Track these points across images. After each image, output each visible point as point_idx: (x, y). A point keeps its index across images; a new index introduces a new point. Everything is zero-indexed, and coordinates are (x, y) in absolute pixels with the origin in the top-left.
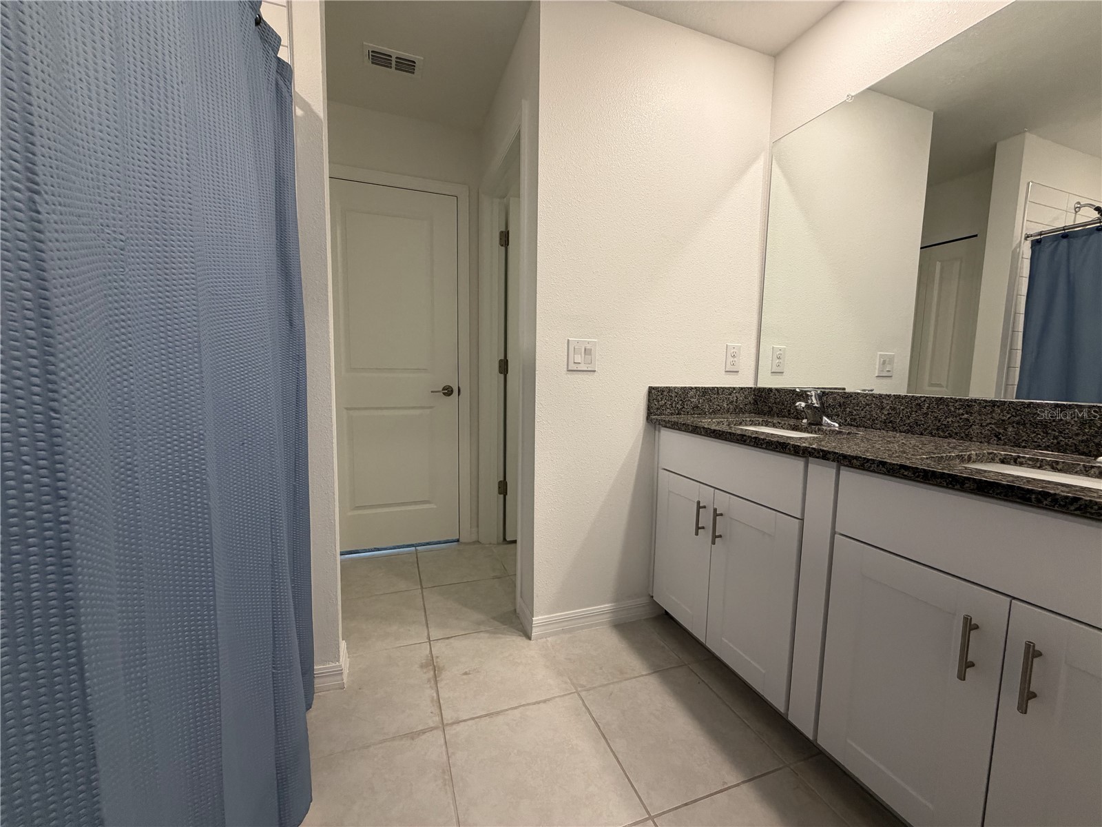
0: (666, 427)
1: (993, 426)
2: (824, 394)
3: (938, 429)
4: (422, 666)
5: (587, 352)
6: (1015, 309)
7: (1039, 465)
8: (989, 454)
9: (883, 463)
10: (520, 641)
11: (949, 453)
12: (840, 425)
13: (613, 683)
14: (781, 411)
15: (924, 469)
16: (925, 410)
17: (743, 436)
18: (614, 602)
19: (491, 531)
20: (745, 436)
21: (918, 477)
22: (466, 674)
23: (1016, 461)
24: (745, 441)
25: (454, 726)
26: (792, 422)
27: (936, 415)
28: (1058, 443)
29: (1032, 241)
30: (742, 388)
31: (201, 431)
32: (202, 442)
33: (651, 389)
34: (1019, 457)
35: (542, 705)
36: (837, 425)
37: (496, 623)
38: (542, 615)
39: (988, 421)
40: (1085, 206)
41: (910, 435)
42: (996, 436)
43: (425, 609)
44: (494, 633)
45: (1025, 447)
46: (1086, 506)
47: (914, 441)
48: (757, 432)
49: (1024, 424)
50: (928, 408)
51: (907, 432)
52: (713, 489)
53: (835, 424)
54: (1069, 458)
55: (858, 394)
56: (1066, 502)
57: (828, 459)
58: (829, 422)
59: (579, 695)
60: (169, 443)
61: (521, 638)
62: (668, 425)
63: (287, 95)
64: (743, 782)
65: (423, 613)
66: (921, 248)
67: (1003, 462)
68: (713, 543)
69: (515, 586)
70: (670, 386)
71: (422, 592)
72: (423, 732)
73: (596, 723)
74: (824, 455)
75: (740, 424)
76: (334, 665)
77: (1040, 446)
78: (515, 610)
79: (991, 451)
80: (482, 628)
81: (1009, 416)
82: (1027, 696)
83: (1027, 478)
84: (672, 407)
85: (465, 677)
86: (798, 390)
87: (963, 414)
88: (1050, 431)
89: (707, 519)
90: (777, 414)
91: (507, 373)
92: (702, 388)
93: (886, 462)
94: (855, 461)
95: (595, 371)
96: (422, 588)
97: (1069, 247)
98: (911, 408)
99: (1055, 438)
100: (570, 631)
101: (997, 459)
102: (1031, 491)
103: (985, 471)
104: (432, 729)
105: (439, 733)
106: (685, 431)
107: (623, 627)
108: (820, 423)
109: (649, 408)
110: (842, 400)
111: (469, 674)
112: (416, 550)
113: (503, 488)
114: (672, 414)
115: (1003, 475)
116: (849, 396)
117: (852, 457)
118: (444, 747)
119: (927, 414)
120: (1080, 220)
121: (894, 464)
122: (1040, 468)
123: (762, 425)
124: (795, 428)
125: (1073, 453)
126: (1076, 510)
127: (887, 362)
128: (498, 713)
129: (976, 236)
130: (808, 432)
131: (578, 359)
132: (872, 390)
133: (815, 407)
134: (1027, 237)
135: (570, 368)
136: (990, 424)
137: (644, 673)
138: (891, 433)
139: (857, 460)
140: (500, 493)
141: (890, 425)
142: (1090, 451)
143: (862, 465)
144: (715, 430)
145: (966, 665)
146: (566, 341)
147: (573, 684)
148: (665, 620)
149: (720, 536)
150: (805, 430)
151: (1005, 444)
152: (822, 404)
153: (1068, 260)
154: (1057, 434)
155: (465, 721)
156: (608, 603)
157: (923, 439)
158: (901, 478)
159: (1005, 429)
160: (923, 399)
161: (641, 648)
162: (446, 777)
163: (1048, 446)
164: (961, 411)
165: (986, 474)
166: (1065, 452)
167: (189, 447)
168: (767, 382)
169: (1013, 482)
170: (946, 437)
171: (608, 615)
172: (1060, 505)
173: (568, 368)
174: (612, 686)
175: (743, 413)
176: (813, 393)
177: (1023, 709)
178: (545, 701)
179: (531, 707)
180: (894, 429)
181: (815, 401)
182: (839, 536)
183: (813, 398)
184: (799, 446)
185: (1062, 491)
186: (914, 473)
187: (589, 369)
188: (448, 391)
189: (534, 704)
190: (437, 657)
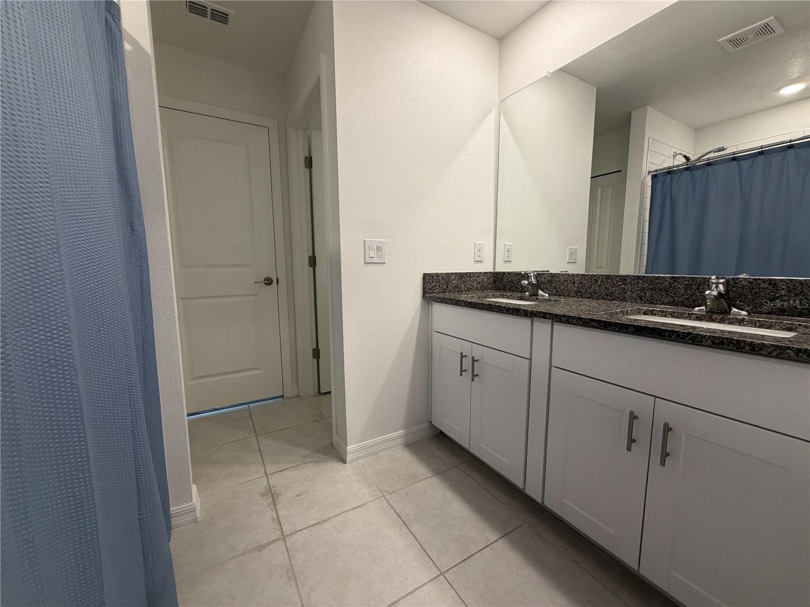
0: (437, 302)
1: (638, 292)
2: (538, 275)
3: (607, 295)
4: (262, 495)
5: (379, 249)
6: (643, 219)
7: (664, 314)
8: (637, 309)
9: (580, 319)
10: (338, 465)
11: (616, 309)
12: (549, 296)
13: (408, 486)
14: (511, 287)
15: (605, 321)
16: (599, 283)
17: (490, 305)
18: (404, 429)
19: (309, 386)
20: (492, 305)
21: (601, 326)
22: (298, 495)
23: (652, 313)
24: (492, 308)
25: (294, 536)
26: (519, 294)
27: (606, 286)
28: (674, 301)
29: (652, 175)
30: (485, 273)
31: (66, 322)
32: (66, 330)
33: (425, 275)
34: (654, 310)
35: (359, 509)
36: (547, 295)
37: (319, 455)
38: (353, 444)
39: (636, 289)
40: (679, 154)
41: (591, 300)
42: (640, 298)
43: (260, 451)
44: (317, 462)
45: (656, 304)
46: (695, 337)
47: (594, 303)
48: (499, 302)
49: (655, 290)
50: (601, 282)
51: (589, 298)
52: (471, 343)
53: (546, 294)
54: (680, 309)
55: (559, 274)
56: (684, 336)
57: (546, 318)
58: (543, 293)
59: (385, 498)
60: (35, 333)
61: (338, 463)
62: (438, 300)
63: (117, 31)
64: (500, 538)
65: (259, 455)
66: (591, 178)
67: (645, 314)
68: (473, 380)
69: (331, 426)
70: (438, 272)
71: (257, 439)
72: (268, 544)
73: (399, 515)
74: (544, 316)
75: (486, 297)
76: (188, 504)
77: (664, 303)
78: (332, 443)
79: (638, 307)
80: (308, 460)
81: (647, 285)
82: (665, 455)
83: (661, 323)
84: (440, 287)
85: (298, 498)
86: (523, 273)
87: (621, 285)
88: (669, 294)
89: (467, 364)
90: (509, 289)
91: (316, 266)
92: (460, 273)
93: (582, 318)
94: (563, 318)
95: (385, 263)
96: (256, 435)
97: (671, 179)
98: (591, 282)
99: (672, 297)
100: (375, 453)
101: (642, 312)
102: (665, 331)
103: (638, 320)
104: (275, 541)
105: (281, 543)
106: (450, 304)
107: (412, 445)
108: (537, 295)
109: (424, 288)
110: (550, 279)
111: (301, 495)
112: (249, 407)
113: (316, 353)
114: (440, 292)
115: (649, 321)
116: (553, 276)
117: (561, 315)
118: (286, 553)
119: (600, 285)
120: (676, 163)
121: (587, 319)
122: (665, 316)
123: (500, 298)
124: (521, 299)
125: (681, 306)
126: (689, 340)
127: (573, 253)
128: (326, 521)
129: (621, 171)
130: (530, 301)
131: (372, 254)
132: (567, 272)
133: (534, 284)
134: (649, 172)
135: (366, 261)
136: (637, 290)
137: (429, 476)
138: (580, 299)
139: (564, 317)
140: (314, 358)
141: (579, 294)
142: (690, 305)
143: (568, 320)
144: (471, 302)
145: (631, 441)
146: (363, 241)
147: (380, 490)
148: (440, 437)
149: (477, 375)
150: (528, 300)
151: (645, 303)
152: (538, 281)
153: (671, 187)
154: (673, 295)
155: (300, 530)
156: (402, 430)
157: (599, 302)
158: (591, 327)
159: (645, 293)
160: (598, 276)
161: (426, 459)
162: (290, 574)
163: (668, 303)
164: (620, 283)
165: (639, 322)
166: (677, 306)
167: (55, 336)
168: (502, 268)
169: (655, 325)
170: (612, 300)
171: (401, 439)
172: (681, 338)
173: (365, 261)
174: (407, 488)
175: (487, 290)
176: (532, 274)
177: (663, 463)
178: (360, 506)
179: (350, 512)
180: (582, 297)
181: (533, 280)
182: (555, 368)
183: (532, 278)
184: (527, 310)
185: (682, 330)
186: (599, 324)
187: (381, 262)
188: (268, 282)
189: (353, 509)
190: (274, 486)
